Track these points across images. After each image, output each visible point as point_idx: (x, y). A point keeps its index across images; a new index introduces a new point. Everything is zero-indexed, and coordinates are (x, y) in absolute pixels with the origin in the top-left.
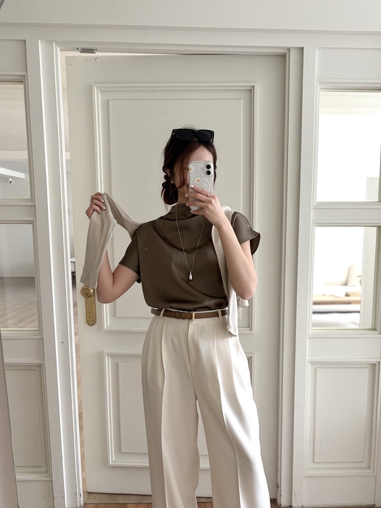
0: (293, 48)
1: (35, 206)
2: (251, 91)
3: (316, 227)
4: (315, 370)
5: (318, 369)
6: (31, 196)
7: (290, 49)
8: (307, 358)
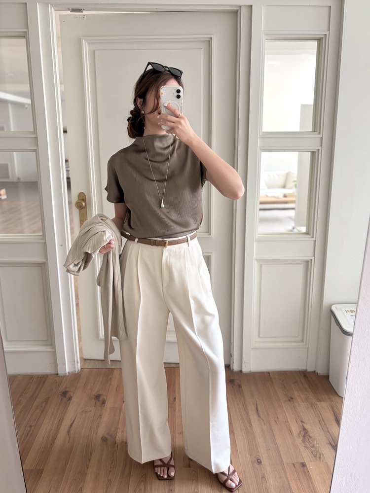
0: (244, 6)
1: (37, 137)
2: (209, 42)
3: (262, 153)
4: (261, 265)
5: (263, 265)
6: (34, 129)
7: (241, 7)
8: (254, 257)
